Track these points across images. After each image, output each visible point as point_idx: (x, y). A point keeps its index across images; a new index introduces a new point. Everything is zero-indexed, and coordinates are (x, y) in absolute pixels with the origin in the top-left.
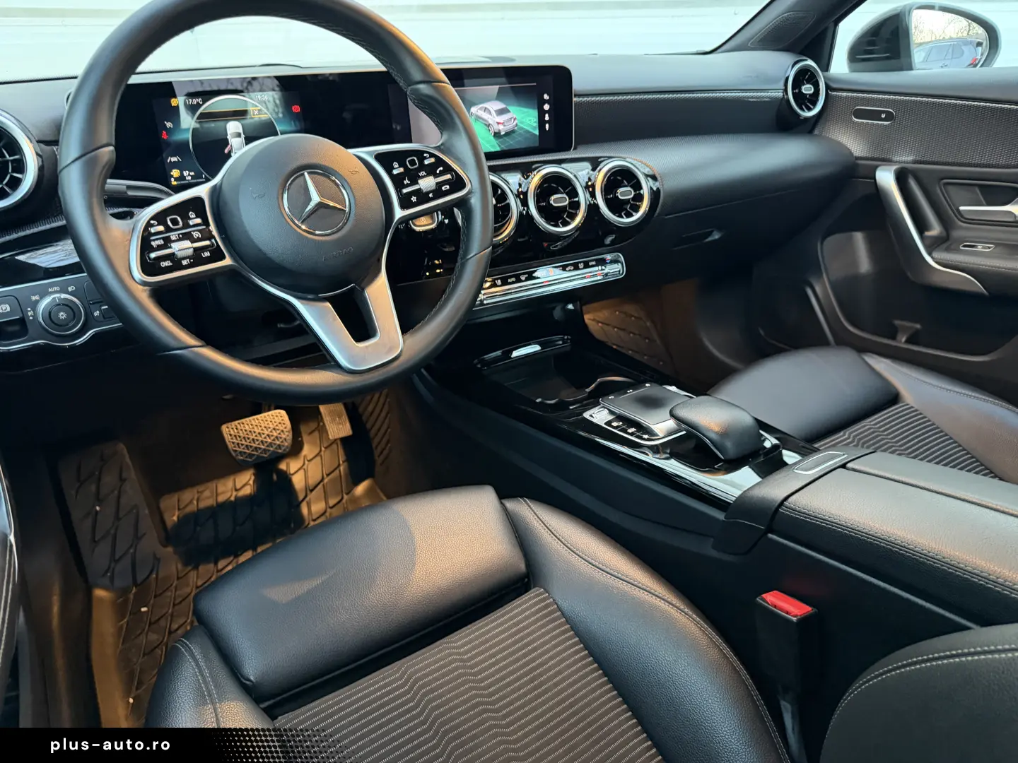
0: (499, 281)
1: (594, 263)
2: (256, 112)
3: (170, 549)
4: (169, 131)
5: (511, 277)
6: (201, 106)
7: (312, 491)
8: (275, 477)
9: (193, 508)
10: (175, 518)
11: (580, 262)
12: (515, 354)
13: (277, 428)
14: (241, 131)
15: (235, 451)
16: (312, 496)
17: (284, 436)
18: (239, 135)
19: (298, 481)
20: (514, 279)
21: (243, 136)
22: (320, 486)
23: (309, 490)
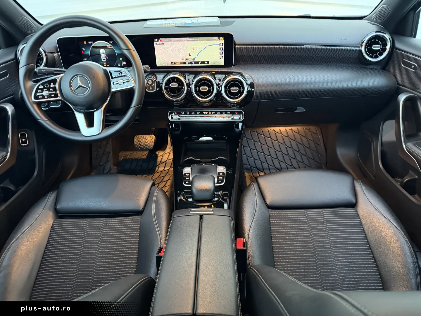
0: (188, 113)
1: (230, 113)
2: (109, 47)
3: (115, 167)
4: (84, 51)
5: (193, 112)
6: (93, 44)
7: (162, 163)
8: (153, 155)
9: (128, 157)
10: (121, 159)
11: (223, 112)
12: (201, 139)
13: (150, 141)
14: (104, 52)
15: (136, 144)
16: (161, 165)
17: (151, 144)
18: (104, 53)
19: (159, 159)
20: (194, 113)
21: (105, 54)
22: (165, 163)
23: (161, 163)
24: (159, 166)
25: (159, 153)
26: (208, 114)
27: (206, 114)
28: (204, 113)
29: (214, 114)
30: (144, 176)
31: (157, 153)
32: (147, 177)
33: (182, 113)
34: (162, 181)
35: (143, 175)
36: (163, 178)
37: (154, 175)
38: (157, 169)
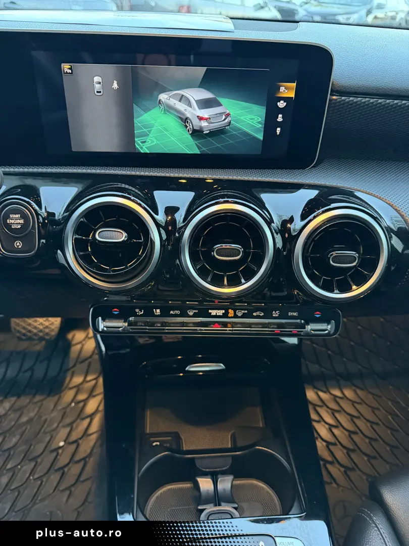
7: (80, 363)
8: (60, 344)
16: (79, 367)
22: (87, 362)
23: (80, 360)
24: (74, 369)
25: (74, 336)
26: (225, 315)
27: (216, 316)
28: (214, 312)
29: (243, 316)
30: (38, 398)
31: (70, 336)
32: (44, 402)
33: (137, 310)
34: (80, 416)
35: (34, 395)
36: (81, 404)
37: (62, 394)
38: (68, 379)
